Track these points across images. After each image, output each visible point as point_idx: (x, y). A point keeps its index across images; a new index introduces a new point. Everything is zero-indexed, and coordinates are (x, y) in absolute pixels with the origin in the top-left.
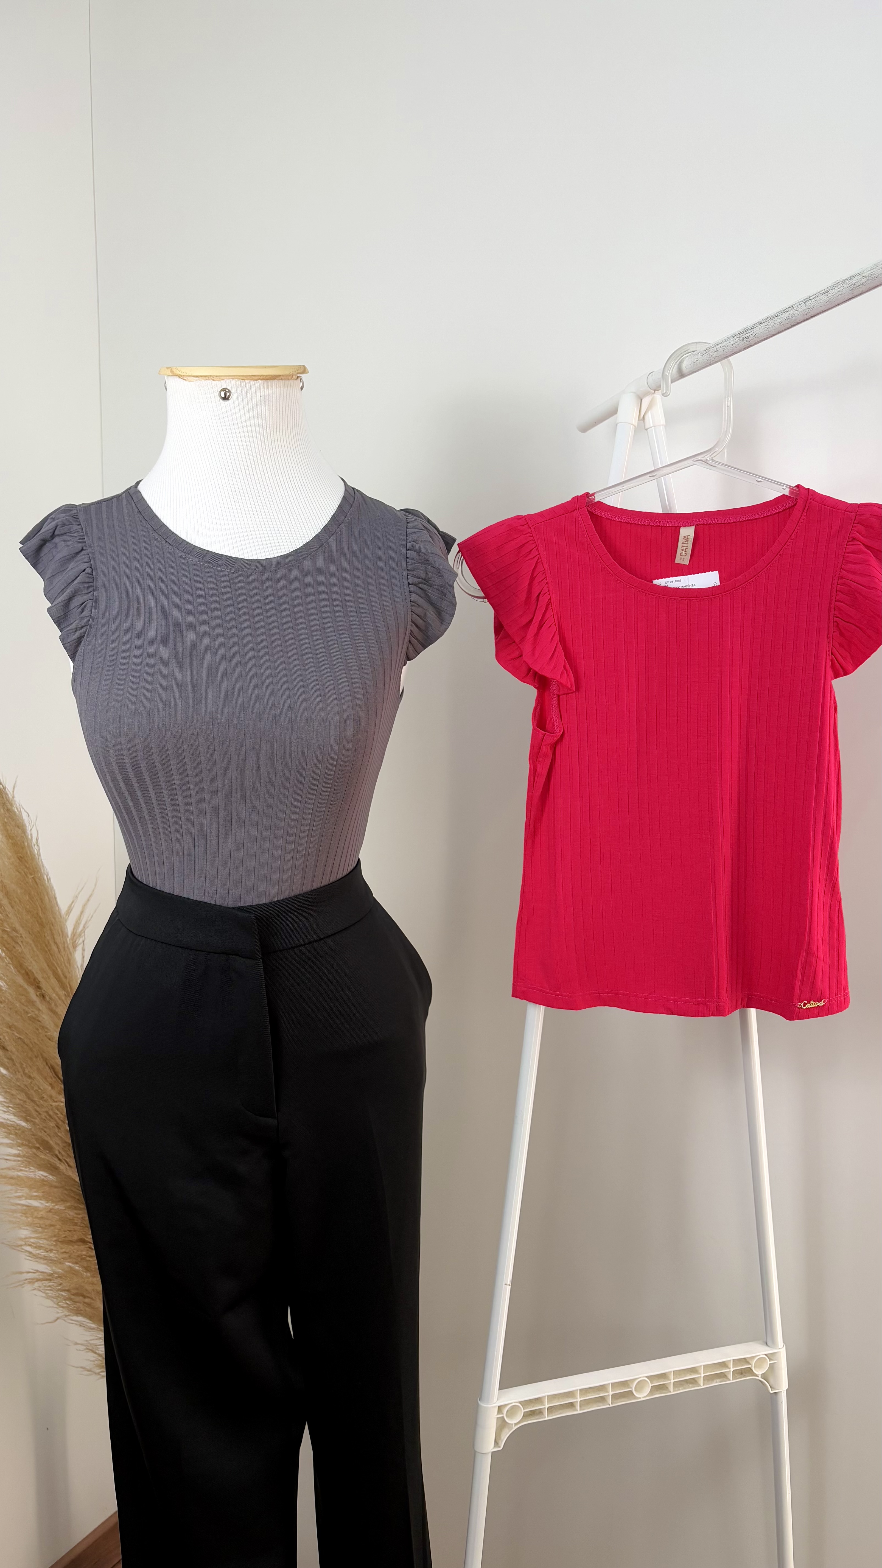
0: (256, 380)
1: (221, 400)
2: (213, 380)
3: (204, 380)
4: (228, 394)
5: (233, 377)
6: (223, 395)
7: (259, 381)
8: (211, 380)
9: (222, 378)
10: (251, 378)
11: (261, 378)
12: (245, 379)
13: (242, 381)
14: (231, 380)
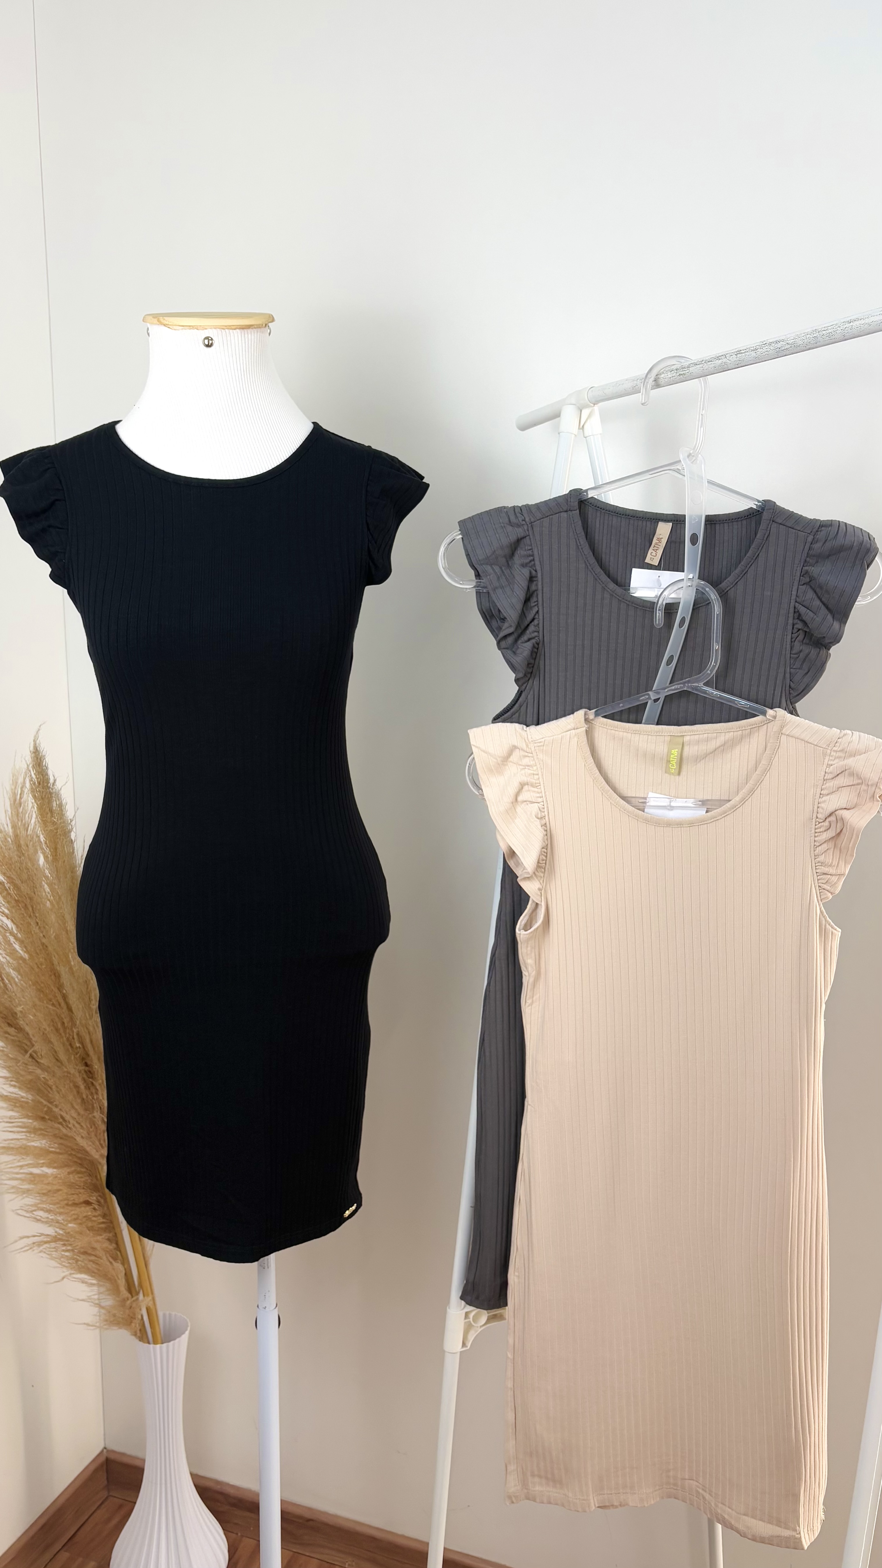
0: (235, 329)
1: (205, 348)
3: (189, 329)
4: (210, 342)
5: (215, 327)
6: (206, 342)
7: (238, 330)
8: (195, 330)
9: (206, 327)
10: (230, 328)
11: (239, 327)
12: (225, 328)
13: (222, 330)
14: (213, 329)
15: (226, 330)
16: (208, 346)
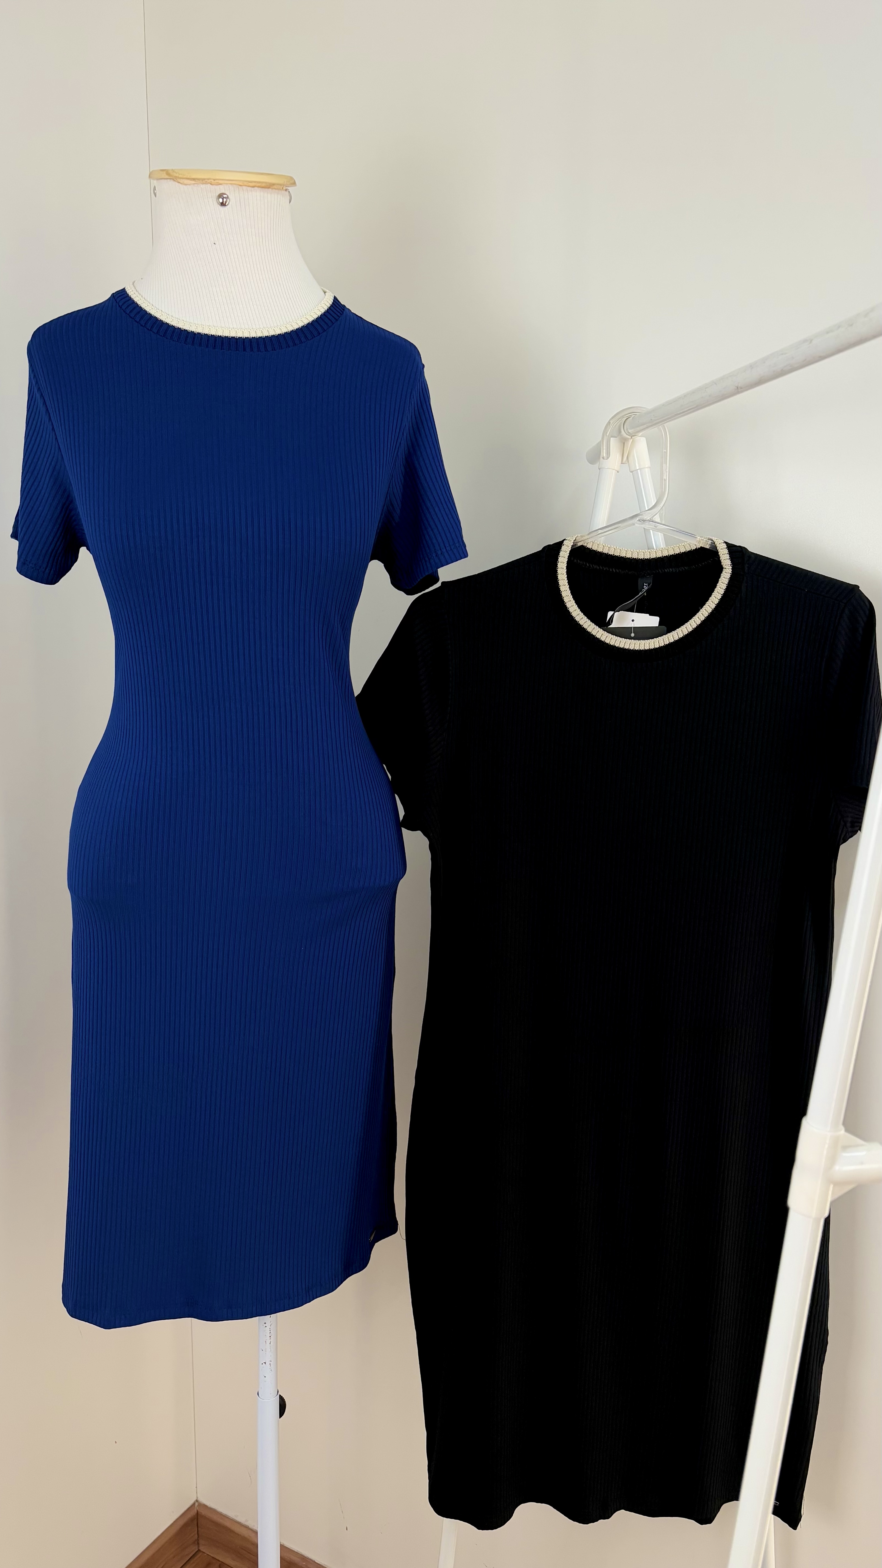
0: (253, 187)
1: (220, 207)
2: (211, 184)
3: (203, 184)
4: (225, 200)
5: (231, 182)
6: (220, 200)
7: (256, 188)
8: (209, 184)
9: (220, 182)
10: (247, 185)
11: (258, 185)
12: (242, 184)
13: (239, 186)
14: (230, 185)
15: (246, 188)
16: (223, 204)
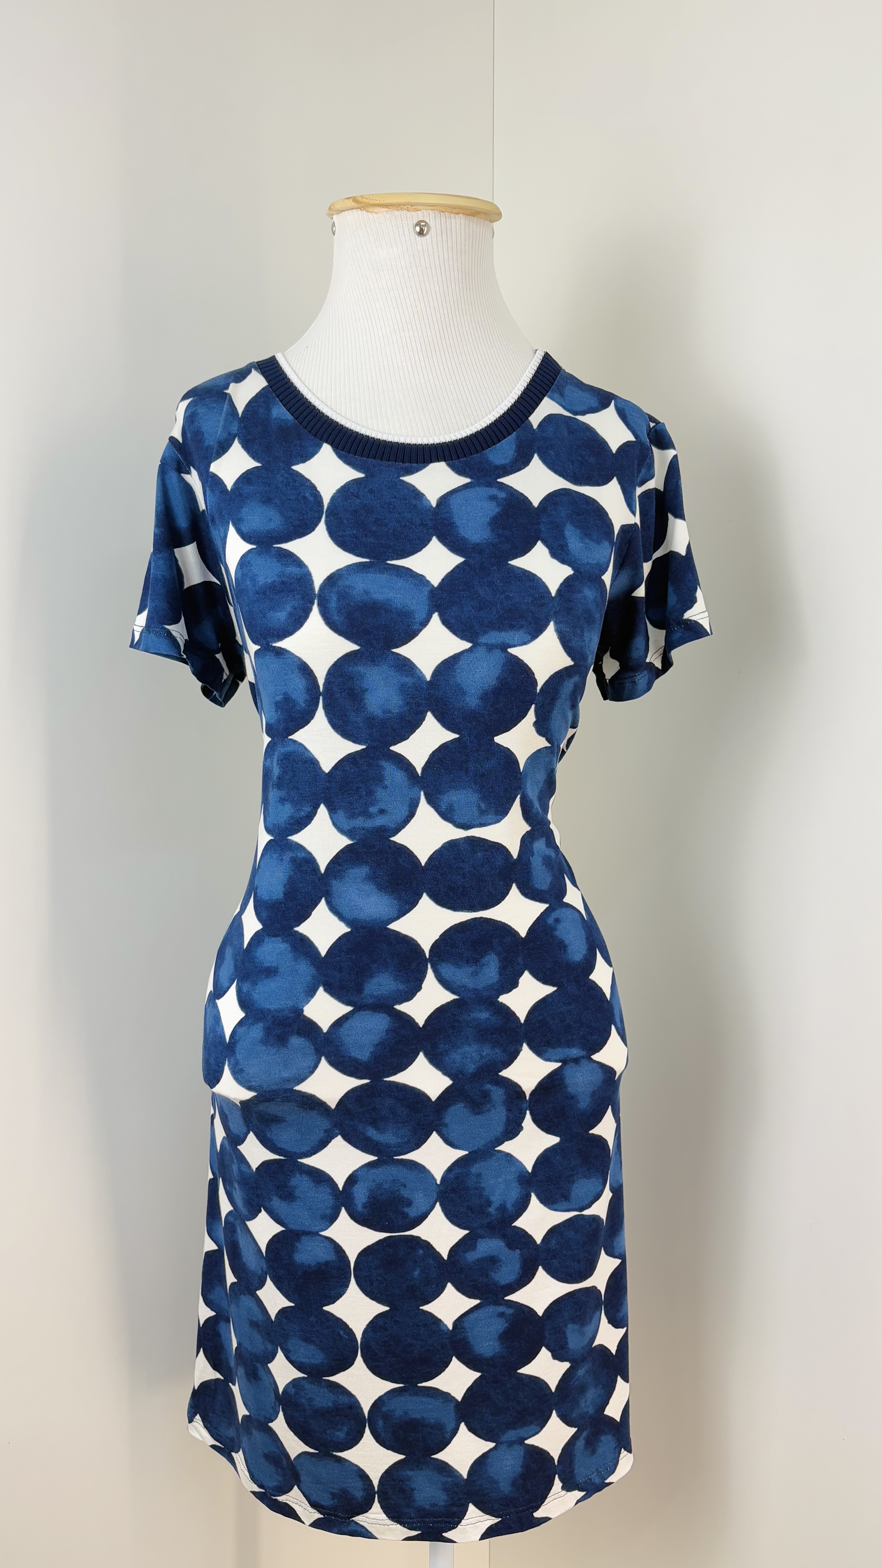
0: (457, 214)
1: (417, 236)
2: (407, 210)
3: (397, 211)
4: (424, 228)
5: (432, 208)
6: (418, 229)
7: (460, 215)
8: (405, 211)
9: (418, 207)
10: (451, 210)
11: (462, 211)
12: (445, 210)
13: (442, 213)
14: (430, 211)
15: (446, 213)
16: (421, 233)
